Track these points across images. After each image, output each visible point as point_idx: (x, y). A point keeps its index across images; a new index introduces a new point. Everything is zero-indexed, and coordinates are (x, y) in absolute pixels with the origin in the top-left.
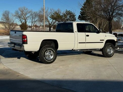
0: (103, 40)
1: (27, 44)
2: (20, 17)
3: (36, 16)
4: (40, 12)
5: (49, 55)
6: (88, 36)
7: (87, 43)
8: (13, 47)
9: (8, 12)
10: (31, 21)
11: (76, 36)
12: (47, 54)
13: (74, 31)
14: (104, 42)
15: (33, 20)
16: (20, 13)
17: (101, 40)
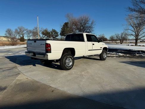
0: (102, 48)
1: (51, 53)
2: (19, 33)
3: (30, 32)
4: (34, 30)
5: (69, 62)
6: (93, 44)
7: (93, 50)
8: (32, 56)
9: (10, 30)
10: (27, 36)
11: (87, 44)
12: (67, 61)
13: (85, 41)
14: (102, 49)
15: (29, 35)
16: (19, 30)
17: (101, 48)
